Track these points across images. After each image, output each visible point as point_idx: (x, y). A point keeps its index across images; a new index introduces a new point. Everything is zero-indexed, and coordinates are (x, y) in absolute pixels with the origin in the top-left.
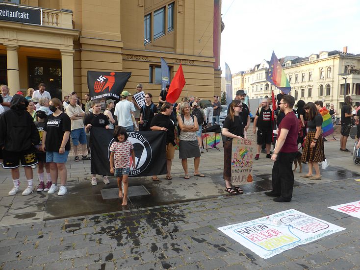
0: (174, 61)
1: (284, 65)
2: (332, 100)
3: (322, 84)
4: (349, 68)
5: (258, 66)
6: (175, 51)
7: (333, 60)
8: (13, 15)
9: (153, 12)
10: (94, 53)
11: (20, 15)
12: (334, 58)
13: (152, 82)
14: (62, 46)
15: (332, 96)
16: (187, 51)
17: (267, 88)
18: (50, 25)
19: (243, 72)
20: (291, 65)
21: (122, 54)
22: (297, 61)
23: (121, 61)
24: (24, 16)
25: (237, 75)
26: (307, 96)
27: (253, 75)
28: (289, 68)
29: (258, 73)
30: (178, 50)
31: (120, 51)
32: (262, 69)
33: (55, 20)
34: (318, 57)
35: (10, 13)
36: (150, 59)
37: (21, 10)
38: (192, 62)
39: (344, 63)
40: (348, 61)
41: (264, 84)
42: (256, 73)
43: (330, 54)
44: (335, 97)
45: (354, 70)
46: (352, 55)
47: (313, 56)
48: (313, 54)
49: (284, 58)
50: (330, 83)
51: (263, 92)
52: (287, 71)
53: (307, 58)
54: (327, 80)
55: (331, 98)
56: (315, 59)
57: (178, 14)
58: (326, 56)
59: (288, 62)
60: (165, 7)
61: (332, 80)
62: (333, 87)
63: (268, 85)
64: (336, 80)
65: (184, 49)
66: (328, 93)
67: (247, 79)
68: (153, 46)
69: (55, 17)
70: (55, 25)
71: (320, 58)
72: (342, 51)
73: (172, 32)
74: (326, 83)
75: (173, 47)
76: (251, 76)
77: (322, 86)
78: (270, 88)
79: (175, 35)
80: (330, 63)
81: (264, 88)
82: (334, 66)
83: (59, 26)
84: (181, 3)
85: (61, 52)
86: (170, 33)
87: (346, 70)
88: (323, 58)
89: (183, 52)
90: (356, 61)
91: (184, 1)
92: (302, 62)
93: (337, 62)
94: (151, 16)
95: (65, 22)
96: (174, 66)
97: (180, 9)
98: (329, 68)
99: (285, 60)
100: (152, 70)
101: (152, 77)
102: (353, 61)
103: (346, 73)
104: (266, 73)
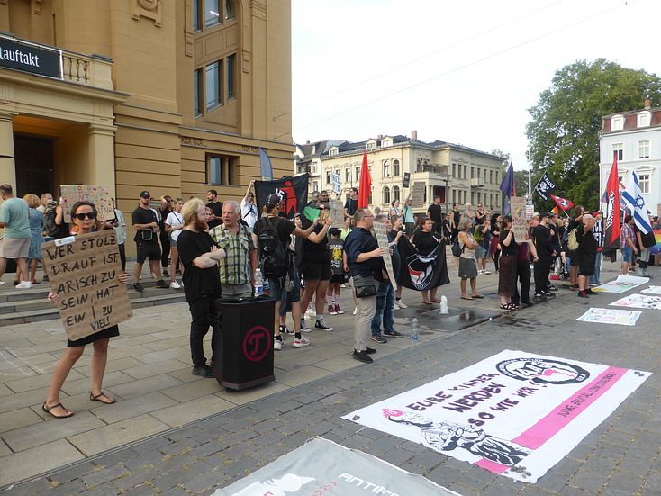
0: (240, 149)
1: (327, 153)
3: (389, 186)
4: (422, 163)
6: (239, 132)
7: (400, 150)
8: (12, 56)
9: (204, 66)
10: (134, 132)
11: (23, 58)
12: (403, 147)
14: (95, 118)
16: (258, 134)
18: (74, 80)
20: (337, 153)
21: (180, 136)
22: (345, 148)
23: (180, 148)
24: (30, 60)
28: (335, 157)
30: (245, 132)
31: (175, 130)
33: (82, 73)
34: (379, 143)
35: (3, 53)
36: (205, 143)
37: (25, 50)
39: (417, 154)
40: (420, 152)
43: (397, 140)
46: (423, 143)
47: (372, 142)
48: (371, 139)
49: (326, 142)
50: (398, 184)
52: (331, 164)
53: (362, 144)
54: (396, 179)
56: (375, 146)
57: (243, 73)
58: (390, 143)
60: (220, 62)
61: (400, 179)
62: (402, 191)
65: (252, 129)
68: (208, 122)
69: (82, 66)
70: (82, 81)
71: (382, 146)
72: (410, 137)
73: (233, 101)
74: (393, 185)
75: (235, 125)
77: (387, 188)
79: (239, 106)
80: (396, 154)
82: (402, 159)
83: (89, 83)
84: (247, 57)
85: (94, 129)
86: (230, 103)
87: (419, 166)
88: (385, 146)
89: (252, 134)
90: (430, 153)
91: (251, 54)
92: (354, 149)
93: (407, 152)
94: (200, 72)
95: (100, 77)
96: (242, 157)
97: (245, 66)
98: (396, 162)
99: (328, 145)
100: (206, 162)
101: (206, 173)
102: (427, 153)
103: (419, 170)
104: (298, 164)
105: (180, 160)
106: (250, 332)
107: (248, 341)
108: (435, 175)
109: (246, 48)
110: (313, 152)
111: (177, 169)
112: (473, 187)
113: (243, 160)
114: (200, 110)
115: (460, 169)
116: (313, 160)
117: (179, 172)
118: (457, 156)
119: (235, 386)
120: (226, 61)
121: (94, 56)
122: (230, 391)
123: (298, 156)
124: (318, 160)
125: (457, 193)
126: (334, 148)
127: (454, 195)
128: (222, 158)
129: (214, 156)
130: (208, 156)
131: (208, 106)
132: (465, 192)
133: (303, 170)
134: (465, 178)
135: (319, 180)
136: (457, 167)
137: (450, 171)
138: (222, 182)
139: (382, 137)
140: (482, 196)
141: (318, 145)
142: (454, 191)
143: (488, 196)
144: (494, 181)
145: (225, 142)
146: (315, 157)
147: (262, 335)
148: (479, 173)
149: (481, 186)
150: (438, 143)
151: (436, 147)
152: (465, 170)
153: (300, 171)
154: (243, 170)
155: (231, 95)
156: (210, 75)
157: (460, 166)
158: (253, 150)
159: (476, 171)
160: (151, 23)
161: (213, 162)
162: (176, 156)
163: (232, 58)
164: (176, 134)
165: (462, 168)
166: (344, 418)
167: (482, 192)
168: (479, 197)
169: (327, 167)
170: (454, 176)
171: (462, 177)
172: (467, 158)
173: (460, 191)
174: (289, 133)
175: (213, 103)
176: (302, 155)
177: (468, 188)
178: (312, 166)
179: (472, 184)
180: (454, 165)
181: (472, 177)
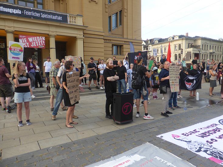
0: (123, 42)
1: (154, 43)
3: (177, 53)
4: (190, 45)
6: (123, 37)
8: (55, 18)
9: (111, 15)
10: (89, 38)
11: (58, 18)
12: (182, 39)
13: (112, 54)
14: (78, 35)
16: (130, 37)
18: (72, 23)
21: (104, 39)
22: (161, 41)
23: (103, 43)
24: (60, 18)
28: (157, 44)
30: (125, 37)
31: (102, 37)
33: (74, 21)
34: (173, 38)
35: (52, 17)
36: (112, 41)
37: (58, 15)
39: (188, 42)
40: (189, 41)
43: (181, 37)
45: (192, 46)
46: (191, 37)
47: (170, 38)
49: (154, 39)
50: (180, 53)
52: (155, 47)
53: (167, 39)
54: (179, 51)
57: (124, 17)
58: (178, 38)
59: (156, 41)
60: (117, 13)
62: (182, 55)
65: (128, 36)
68: (113, 34)
69: (74, 19)
70: (74, 23)
72: (186, 35)
74: (178, 53)
75: (121, 34)
77: (176, 55)
79: (123, 28)
80: (180, 42)
82: (182, 44)
83: (76, 24)
84: (126, 11)
85: (77, 38)
86: (120, 27)
87: (188, 46)
88: (176, 39)
89: (128, 38)
91: (127, 9)
92: (164, 41)
93: (184, 41)
94: (110, 17)
95: (79, 22)
96: (124, 45)
97: (125, 14)
98: (180, 45)
99: (154, 40)
100: (112, 47)
101: (112, 51)
102: (192, 41)
103: (188, 47)
104: (143, 47)
105: (103, 47)
106: (125, 104)
107: (124, 108)
108: (195, 49)
109: (125, 8)
110: (149, 43)
111: (103, 50)
112: (210, 53)
113: (125, 46)
114: (110, 30)
115: (205, 46)
116: (149, 46)
117: (103, 51)
118: (204, 41)
119: (119, 123)
120: (119, 13)
121: (77, 15)
122: (118, 124)
123: (144, 44)
124: (151, 45)
125: (204, 55)
127: (203, 56)
128: (117, 46)
129: (115, 45)
130: (113, 45)
131: (113, 29)
132: (207, 55)
133: (145, 49)
134: (207, 50)
135: (151, 53)
136: (204, 46)
137: (201, 47)
138: (117, 54)
139: (174, 36)
140: (214, 57)
141: (151, 40)
142: (203, 55)
143: (217, 56)
144: (219, 50)
145: (118, 40)
146: (150, 44)
147: (129, 106)
148: (213, 47)
149: (213, 52)
150: (196, 37)
151: (196, 39)
152: (207, 47)
153: (144, 50)
154: (124, 50)
155: (120, 24)
156: (113, 18)
157: (205, 45)
158: (128, 43)
159: (212, 47)
160: (94, 3)
161: (115, 47)
162: (102, 46)
163: (121, 12)
164: (102, 39)
165: (206, 46)
166: (157, 136)
167: (214, 55)
168: (213, 57)
170: (203, 49)
171: (206, 49)
172: (208, 42)
173: (205, 55)
174: (141, 36)
175: (114, 28)
176: (145, 44)
177: (208, 53)
178: (148, 48)
179: (210, 52)
180: (203, 45)
181: (210, 49)
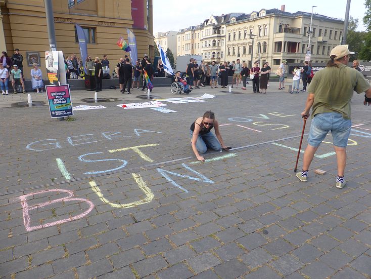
0: (97, 23)
1: (230, 21)
2: (267, 57)
3: (260, 41)
4: (283, 27)
5: (207, 21)
6: (97, 14)
7: (269, 19)
12: (271, 17)
15: (268, 53)
17: (214, 44)
19: (193, 27)
20: (235, 21)
22: (242, 18)
25: (188, 30)
26: (248, 53)
27: (202, 30)
28: (234, 24)
29: (207, 28)
30: (100, 13)
32: (210, 25)
34: (258, 14)
38: (113, 24)
39: (279, 21)
40: (282, 20)
41: (212, 40)
42: (205, 29)
43: (268, 12)
44: (270, 55)
45: (289, 29)
46: (289, 13)
47: (254, 13)
48: (253, 12)
49: (230, 14)
50: (266, 41)
51: (211, 49)
52: (231, 28)
53: (249, 15)
54: (264, 38)
55: (266, 55)
56: (256, 16)
58: (264, 14)
61: (268, 37)
62: (268, 45)
63: (214, 41)
64: (271, 38)
66: (265, 51)
67: (197, 35)
68: (77, 9)
71: (259, 16)
74: (264, 41)
75: (95, 10)
76: (200, 32)
77: (259, 43)
78: (216, 44)
80: (267, 21)
81: (211, 44)
82: (270, 24)
87: (280, 29)
88: (262, 16)
89: (104, 15)
90: (290, 20)
92: (245, 19)
93: (273, 20)
96: (97, 28)
99: (231, 16)
100: (75, 31)
101: (76, 36)
102: (288, 20)
103: (280, 31)
104: (213, 29)
108: (289, 35)
110: (223, 21)
112: (318, 42)
116: (222, 26)
118: (309, 22)
123: (214, 24)
124: (224, 26)
126: (233, 18)
133: (217, 32)
134: (313, 36)
135: (224, 39)
136: (308, 29)
140: (327, 49)
141: (225, 17)
142: (303, 45)
143: (331, 48)
144: (337, 38)
146: (223, 24)
148: (326, 33)
149: (324, 42)
150: (299, 12)
151: (293, 17)
153: (215, 33)
159: (323, 31)
165: (312, 29)
167: (327, 46)
168: (324, 49)
169: (229, 31)
170: (304, 35)
172: (317, 23)
176: (216, 23)
177: (315, 43)
178: (221, 30)
179: (319, 40)
180: (305, 28)
181: (320, 35)
